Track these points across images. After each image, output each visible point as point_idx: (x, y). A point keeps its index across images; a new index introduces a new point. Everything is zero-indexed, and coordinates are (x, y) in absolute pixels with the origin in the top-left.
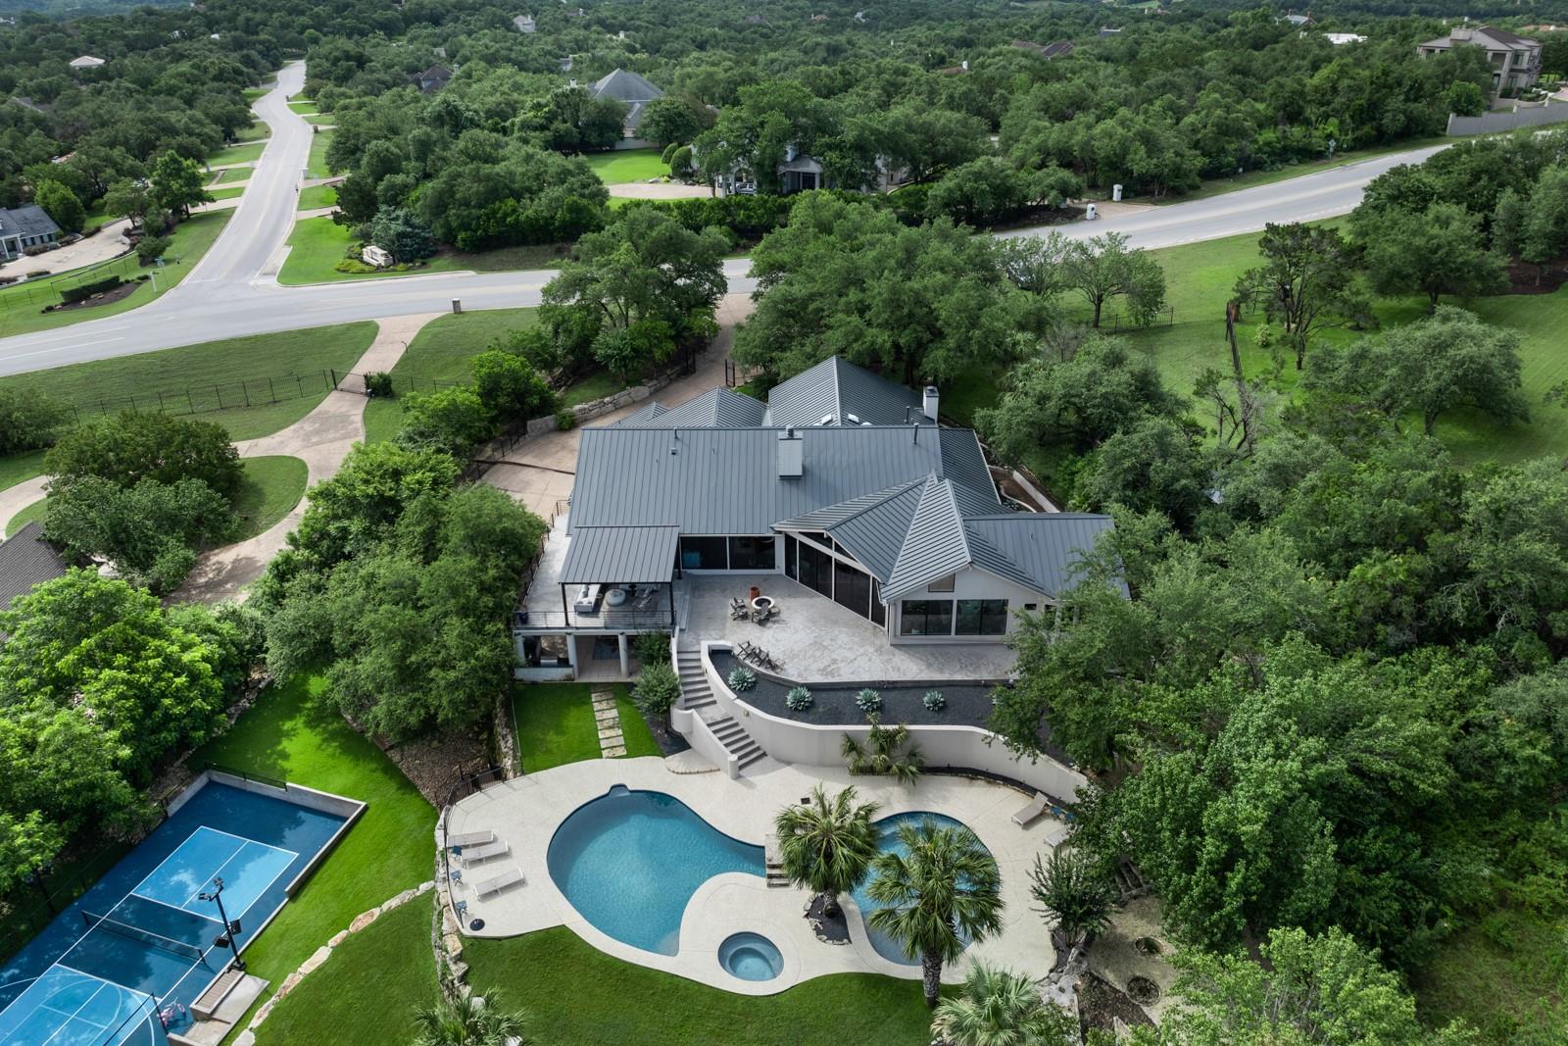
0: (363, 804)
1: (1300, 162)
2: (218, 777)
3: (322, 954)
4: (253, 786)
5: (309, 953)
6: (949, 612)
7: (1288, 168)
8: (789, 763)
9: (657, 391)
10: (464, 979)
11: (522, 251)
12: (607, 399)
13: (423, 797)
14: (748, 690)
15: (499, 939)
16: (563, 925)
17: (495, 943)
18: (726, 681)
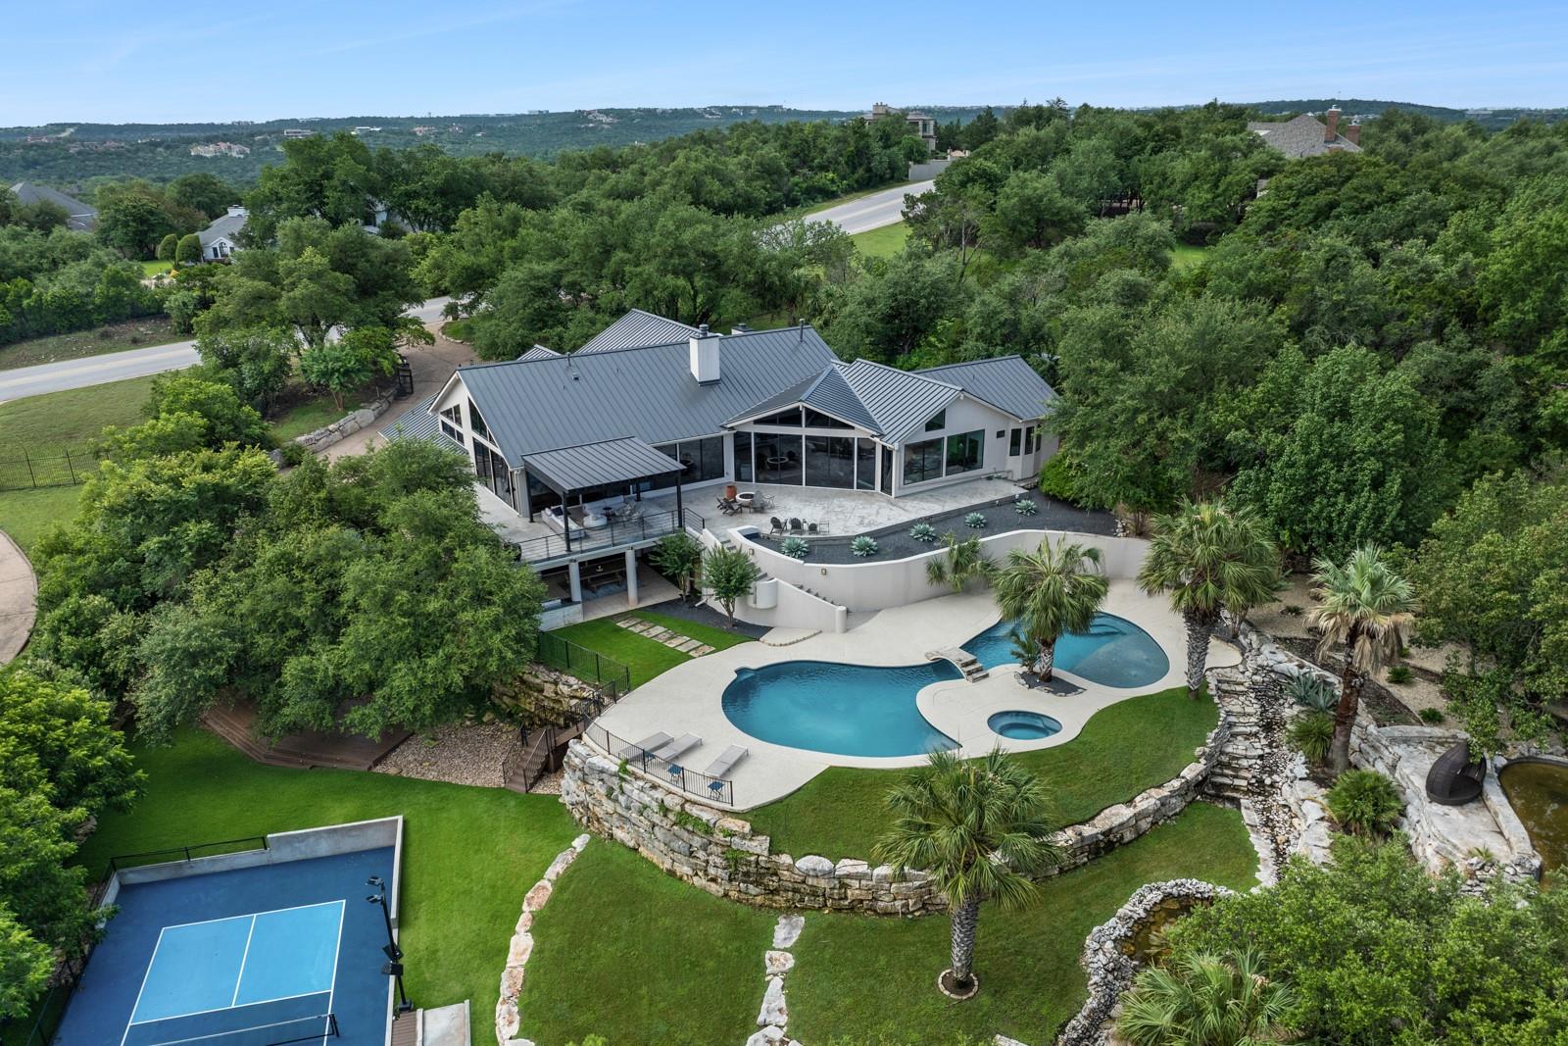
0: (400, 818)
1: (824, 201)
2: (133, 877)
3: (521, 945)
4: (203, 863)
6: (940, 449)
7: (817, 205)
8: (879, 611)
9: (380, 415)
10: (773, 850)
11: (52, 342)
12: (331, 427)
13: (470, 787)
14: (806, 553)
15: (780, 801)
16: (831, 767)
17: (779, 806)
18: (780, 551)
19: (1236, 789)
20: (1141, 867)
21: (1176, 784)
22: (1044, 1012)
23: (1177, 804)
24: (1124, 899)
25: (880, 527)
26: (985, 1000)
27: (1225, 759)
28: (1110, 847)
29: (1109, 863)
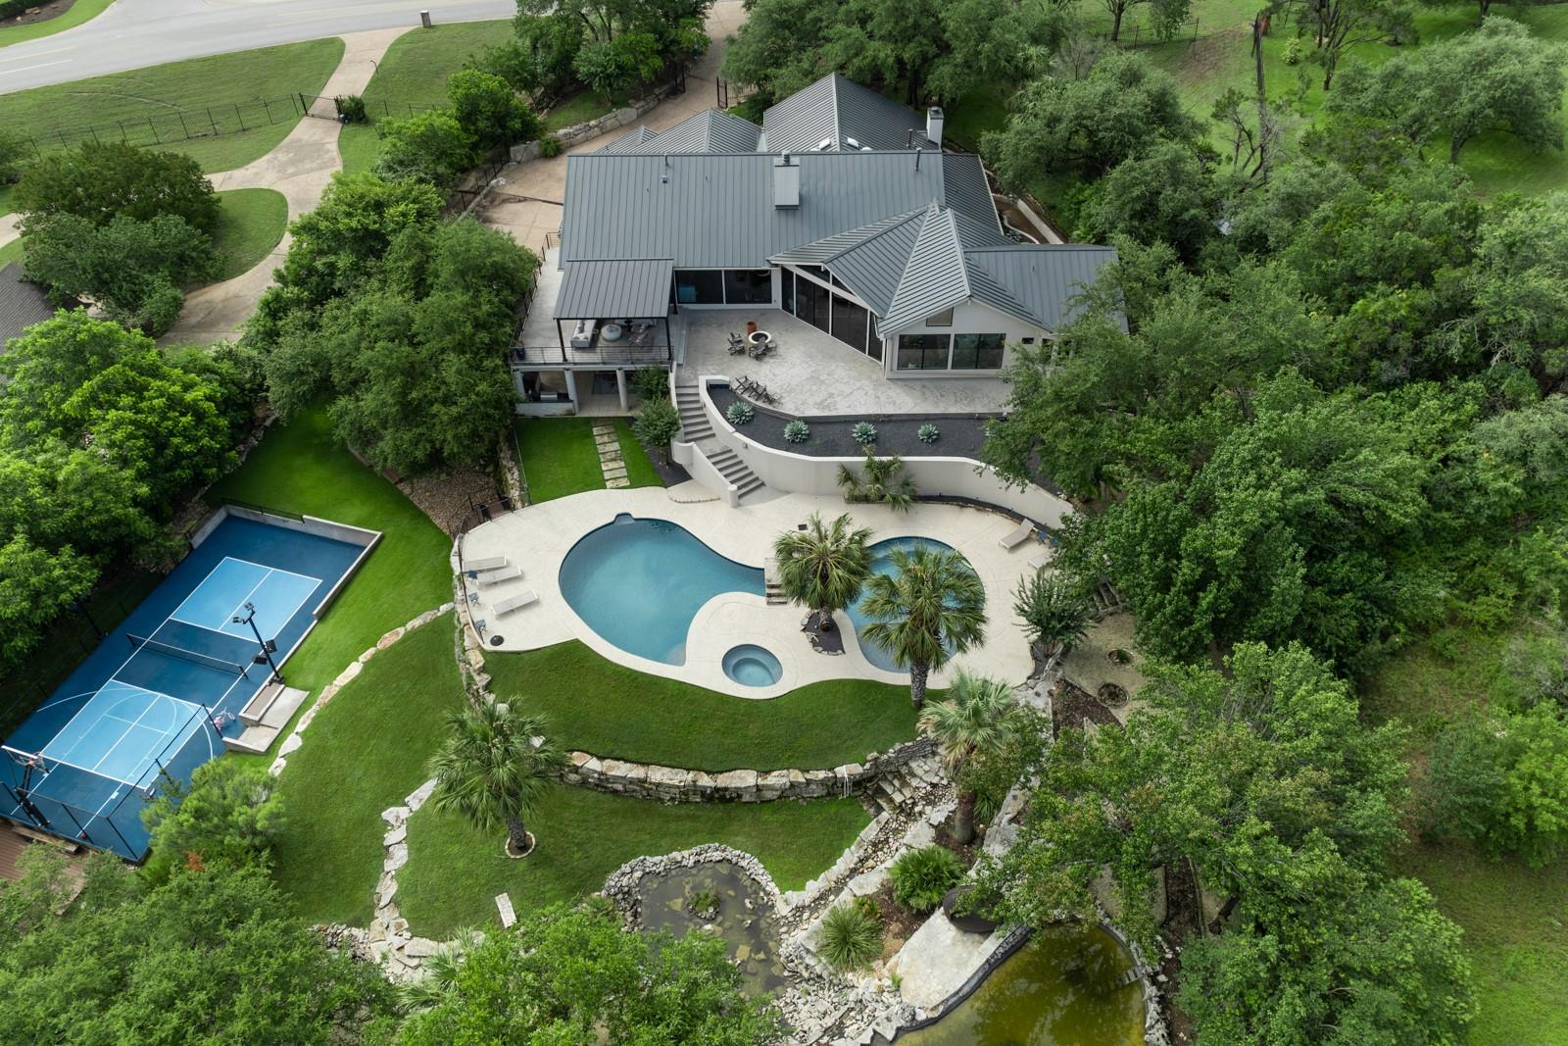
0: (379, 534)
2: (238, 511)
3: (355, 669)
4: (270, 518)
5: (342, 667)
6: (946, 346)
8: (788, 493)
10: (488, 688)
12: (592, 123)
13: (435, 527)
14: (746, 423)
15: (518, 653)
16: (577, 641)
17: (514, 657)
18: (724, 415)
19: (891, 801)
20: (735, 827)
21: (821, 775)
22: (548, 895)
23: (818, 791)
24: (688, 846)
25: (834, 413)
26: (522, 866)
27: (904, 770)
28: (723, 800)
29: (718, 812)
